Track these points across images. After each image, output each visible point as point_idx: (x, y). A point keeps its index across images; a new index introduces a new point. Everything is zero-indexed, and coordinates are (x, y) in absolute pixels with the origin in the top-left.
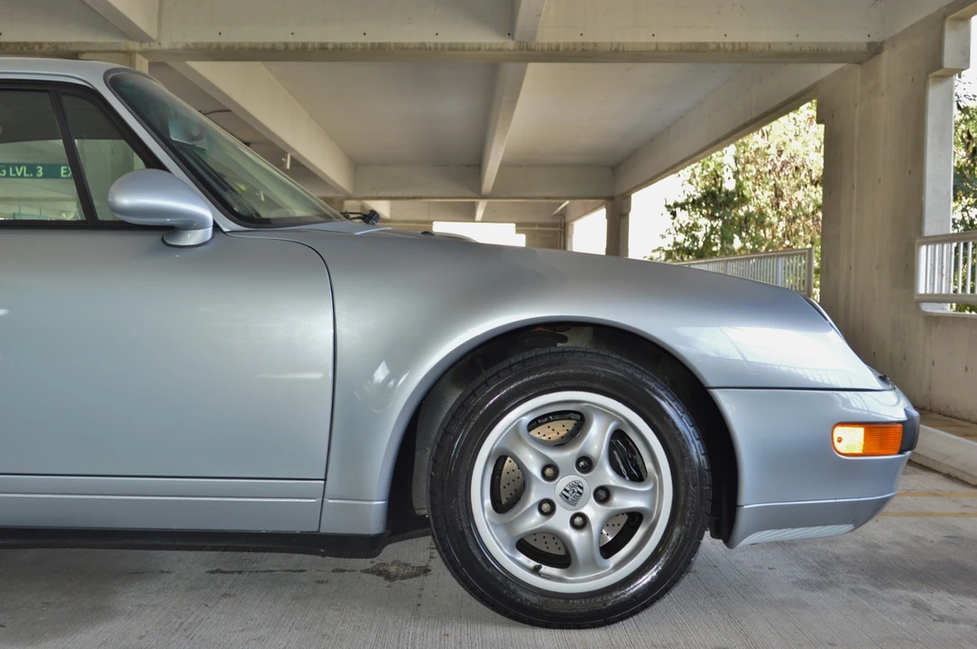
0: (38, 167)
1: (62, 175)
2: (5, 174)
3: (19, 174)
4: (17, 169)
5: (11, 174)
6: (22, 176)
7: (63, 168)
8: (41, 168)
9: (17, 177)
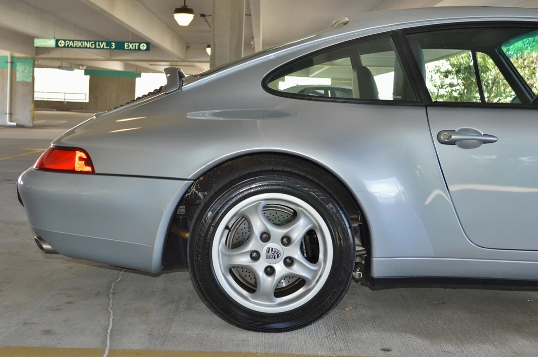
0: (112, 43)
1: (126, 48)
2: (94, 47)
3: (102, 47)
4: (100, 43)
5: (97, 47)
6: (103, 48)
7: (126, 44)
8: (114, 44)
9: (100, 48)
